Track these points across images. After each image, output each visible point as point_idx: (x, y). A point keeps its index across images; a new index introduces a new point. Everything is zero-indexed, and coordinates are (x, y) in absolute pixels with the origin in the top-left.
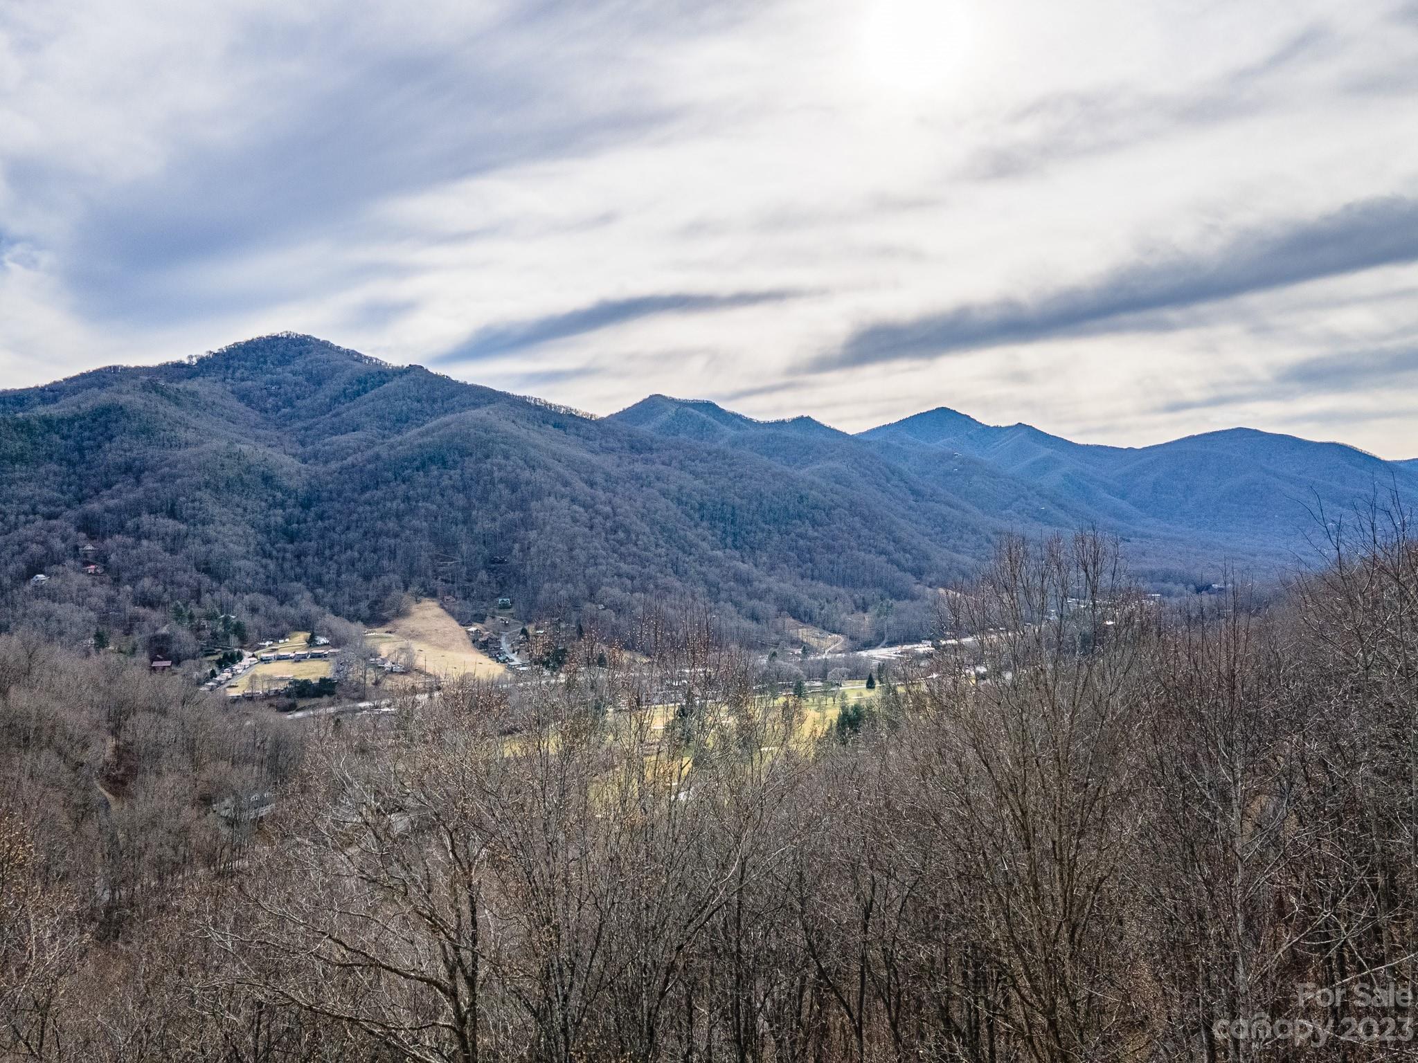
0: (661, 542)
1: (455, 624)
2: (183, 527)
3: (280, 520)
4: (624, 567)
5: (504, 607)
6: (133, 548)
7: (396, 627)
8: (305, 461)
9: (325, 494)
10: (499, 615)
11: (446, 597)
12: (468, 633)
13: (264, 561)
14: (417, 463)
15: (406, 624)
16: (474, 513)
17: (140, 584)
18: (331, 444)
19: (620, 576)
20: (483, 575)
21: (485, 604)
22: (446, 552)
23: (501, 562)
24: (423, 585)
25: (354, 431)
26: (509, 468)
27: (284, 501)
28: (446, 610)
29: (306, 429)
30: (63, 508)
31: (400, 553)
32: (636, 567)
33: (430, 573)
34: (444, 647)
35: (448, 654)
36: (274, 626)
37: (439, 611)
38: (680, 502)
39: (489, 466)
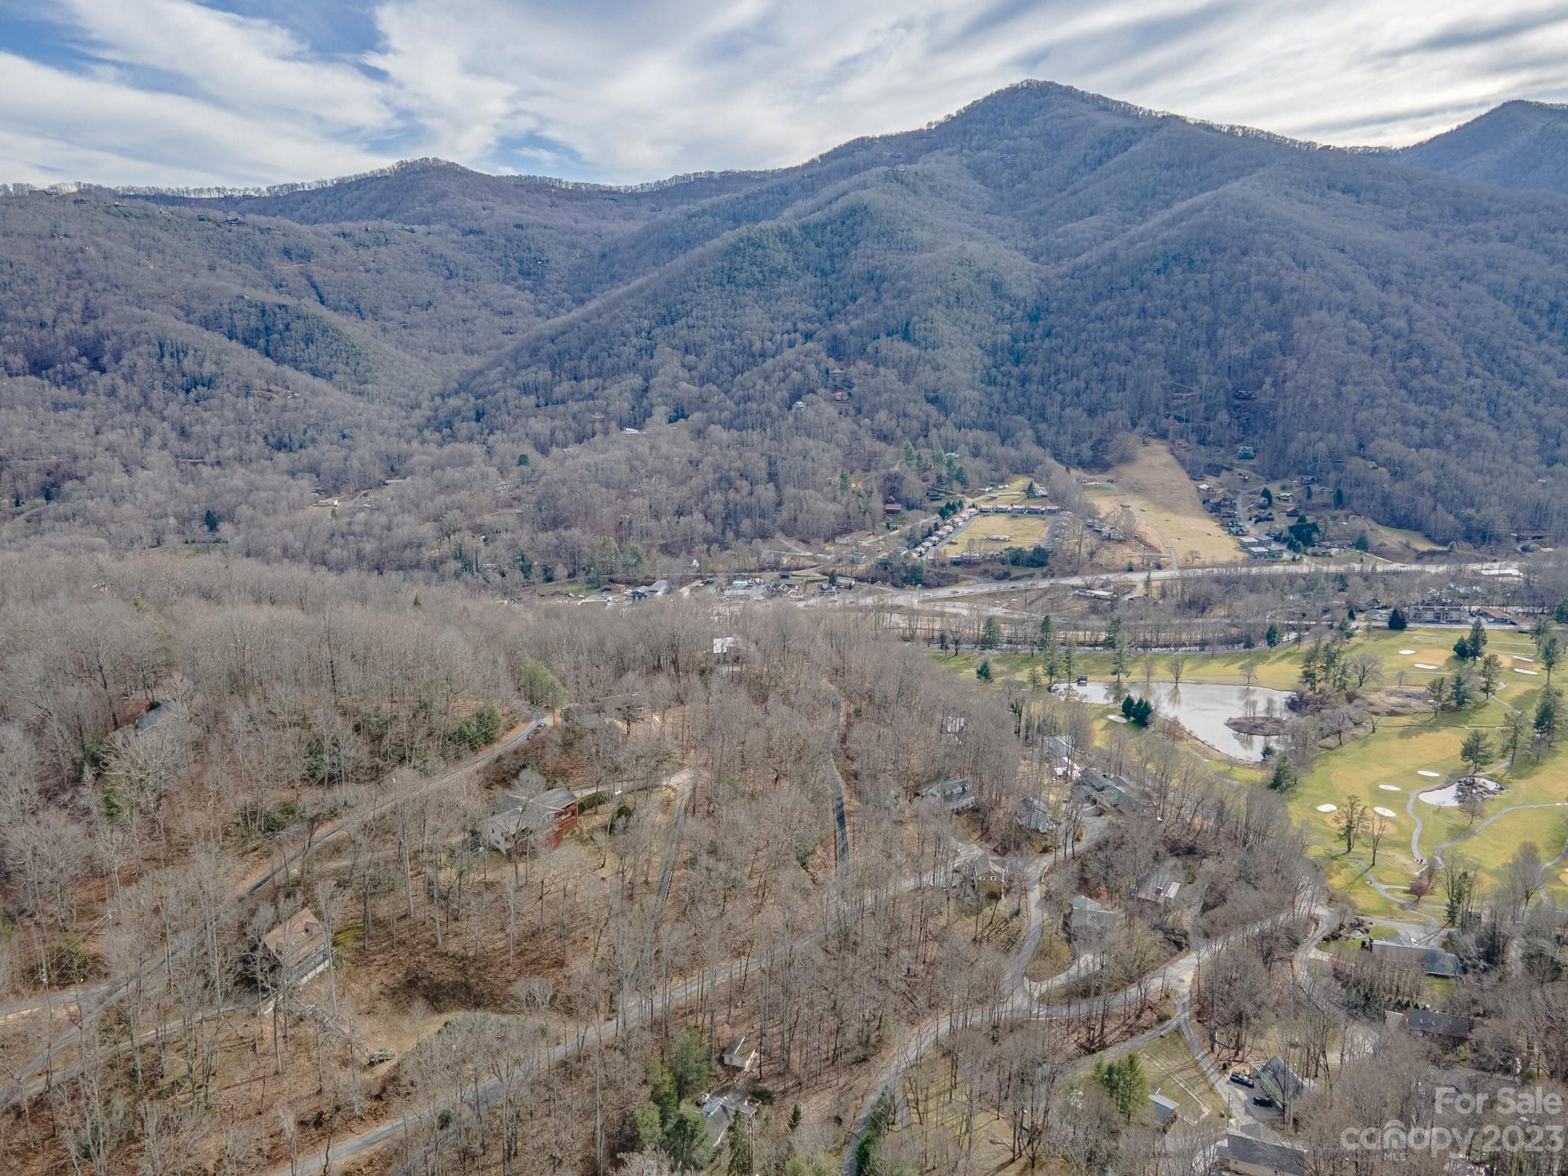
0: (1477, 369)
1: (1184, 477)
2: (915, 351)
3: (1006, 337)
4: (1414, 410)
5: (1246, 457)
6: (873, 376)
7: (1119, 475)
8: (1035, 259)
9: (1055, 304)
10: (1238, 466)
11: (1178, 442)
12: (1199, 490)
13: (989, 389)
14: (1158, 265)
15: (1130, 472)
16: (1221, 331)
17: (877, 417)
18: (1065, 235)
19: (1405, 422)
20: (1224, 416)
21: (1223, 451)
22: (1183, 382)
23: (1247, 398)
24: (1153, 425)
25: (1092, 214)
26: (1271, 269)
27: (1013, 313)
28: (1177, 457)
29: (1041, 214)
30: (817, 325)
31: (1130, 384)
32: (1431, 408)
33: (1162, 409)
34: (1169, 507)
35: (1173, 518)
36: (996, 470)
37: (1168, 458)
38: (1518, 301)
39: (1245, 268)
